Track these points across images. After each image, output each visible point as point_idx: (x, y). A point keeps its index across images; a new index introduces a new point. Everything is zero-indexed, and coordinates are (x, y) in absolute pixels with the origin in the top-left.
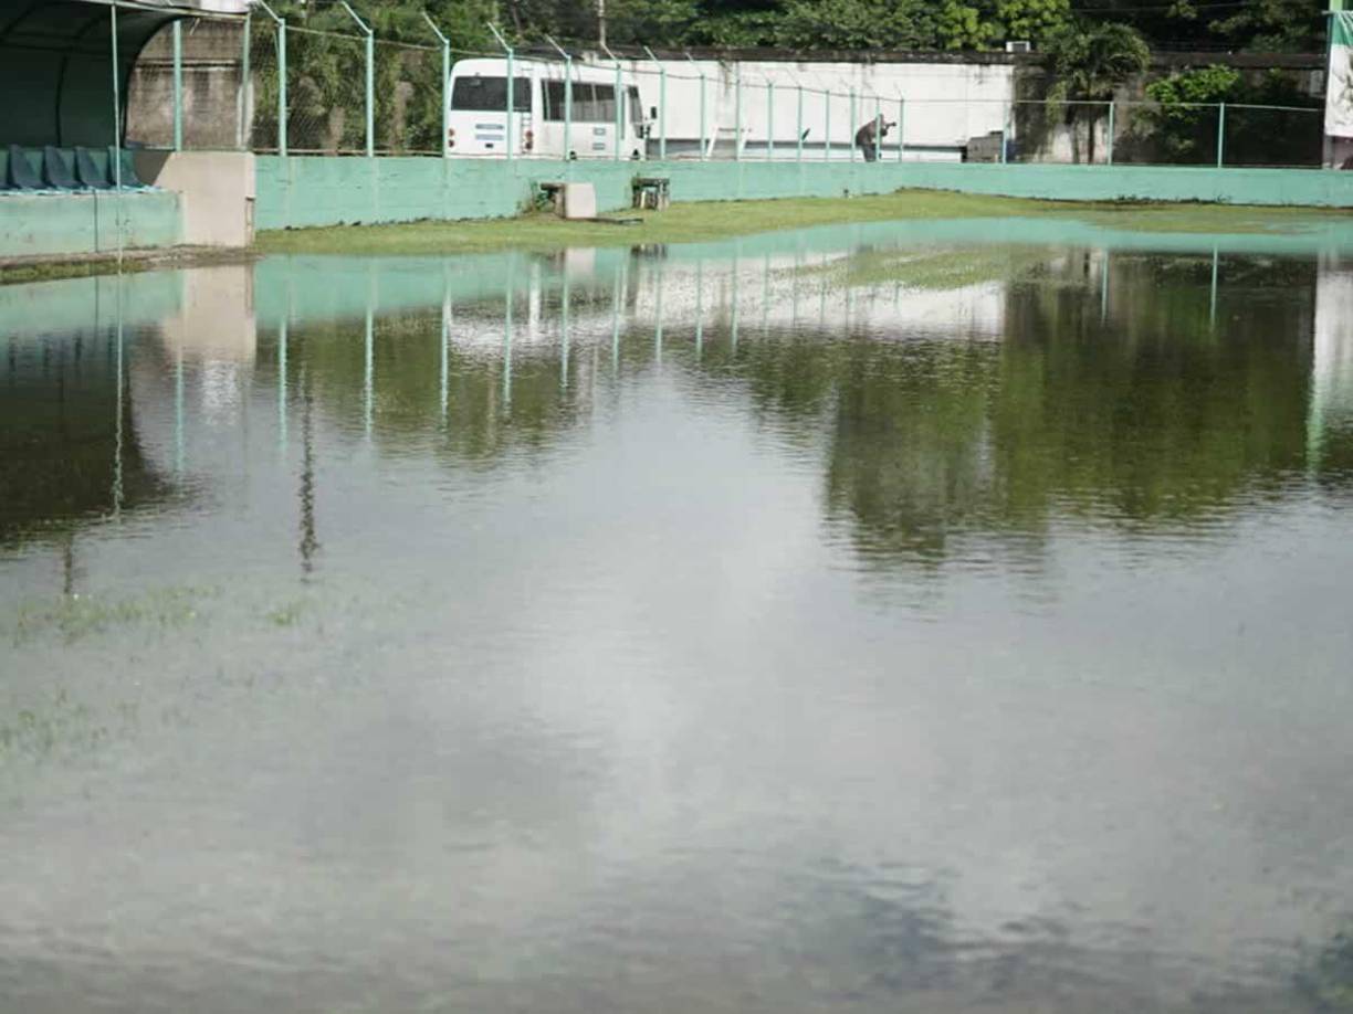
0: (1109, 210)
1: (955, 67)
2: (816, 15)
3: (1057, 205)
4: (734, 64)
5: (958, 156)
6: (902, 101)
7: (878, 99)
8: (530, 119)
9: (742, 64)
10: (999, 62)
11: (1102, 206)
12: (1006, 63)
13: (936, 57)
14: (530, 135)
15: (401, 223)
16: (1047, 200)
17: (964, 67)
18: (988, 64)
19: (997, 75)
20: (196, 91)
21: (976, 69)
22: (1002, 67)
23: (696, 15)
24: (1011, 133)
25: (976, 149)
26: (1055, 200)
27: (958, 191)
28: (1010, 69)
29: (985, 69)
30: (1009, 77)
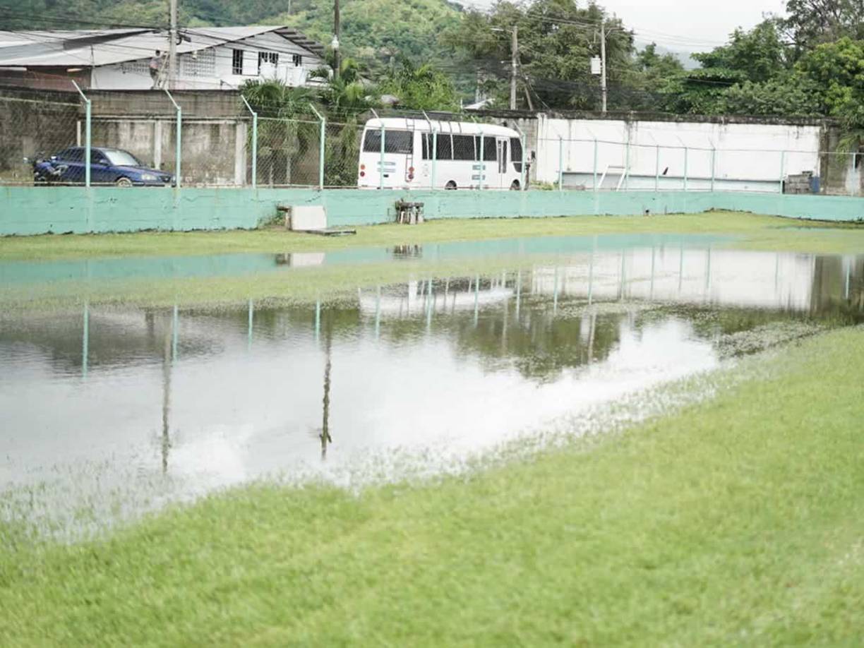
0: (851, 228)
1: (780, 127)
2: (742, 92)
3: (815, 223)
4: (635, 123)
5: (779, 188)
6: (714, 150)
7: (686, 148)
8: (412, 159)
9: (640, 123)
10: (810, 125)
11: (846, 225)
12: (815, 125)
13: (768, 120)
14: (412, 169)
15: (120, 233)
16: (810, 219)
17: (786, 127)
18: (802, 125)
19: (809, 132)
20: (212, 136)
21: (794, 128)
22: (812, 128)
23: (682, 90)
24: (817, 173)
25: (790, 182)
26: (815, 220)
27: (750, 212)
28: (818, 129)
29: (800, 128)
30: (816, 135)
